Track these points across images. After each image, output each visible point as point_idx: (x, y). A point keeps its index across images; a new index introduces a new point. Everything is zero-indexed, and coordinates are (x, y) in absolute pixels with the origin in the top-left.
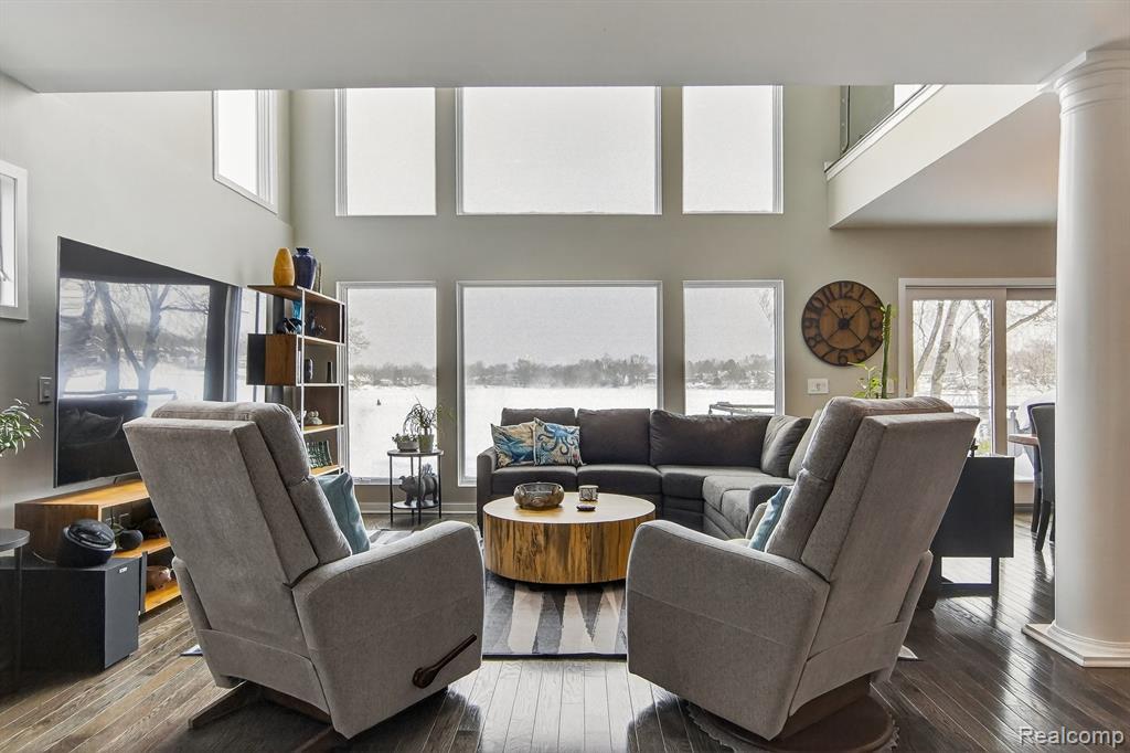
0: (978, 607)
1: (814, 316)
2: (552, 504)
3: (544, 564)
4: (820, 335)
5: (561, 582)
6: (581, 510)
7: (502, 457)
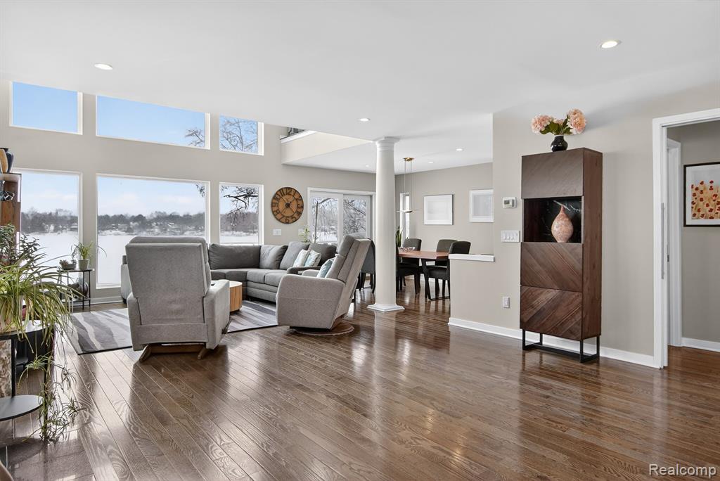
4: (278, 210)
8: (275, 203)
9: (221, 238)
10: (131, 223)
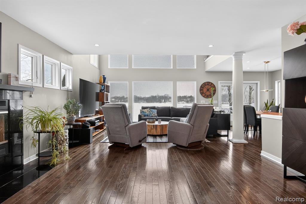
0: (225, 139)
1: (202, 88)
2: (154, 122)
3: (153, 131)
4: (203, 92)
5: (156, 134)
6: (159, 123)
7: (142, 115)
8: (202, 89)
9: (178, 104)
10: (188, 99)
